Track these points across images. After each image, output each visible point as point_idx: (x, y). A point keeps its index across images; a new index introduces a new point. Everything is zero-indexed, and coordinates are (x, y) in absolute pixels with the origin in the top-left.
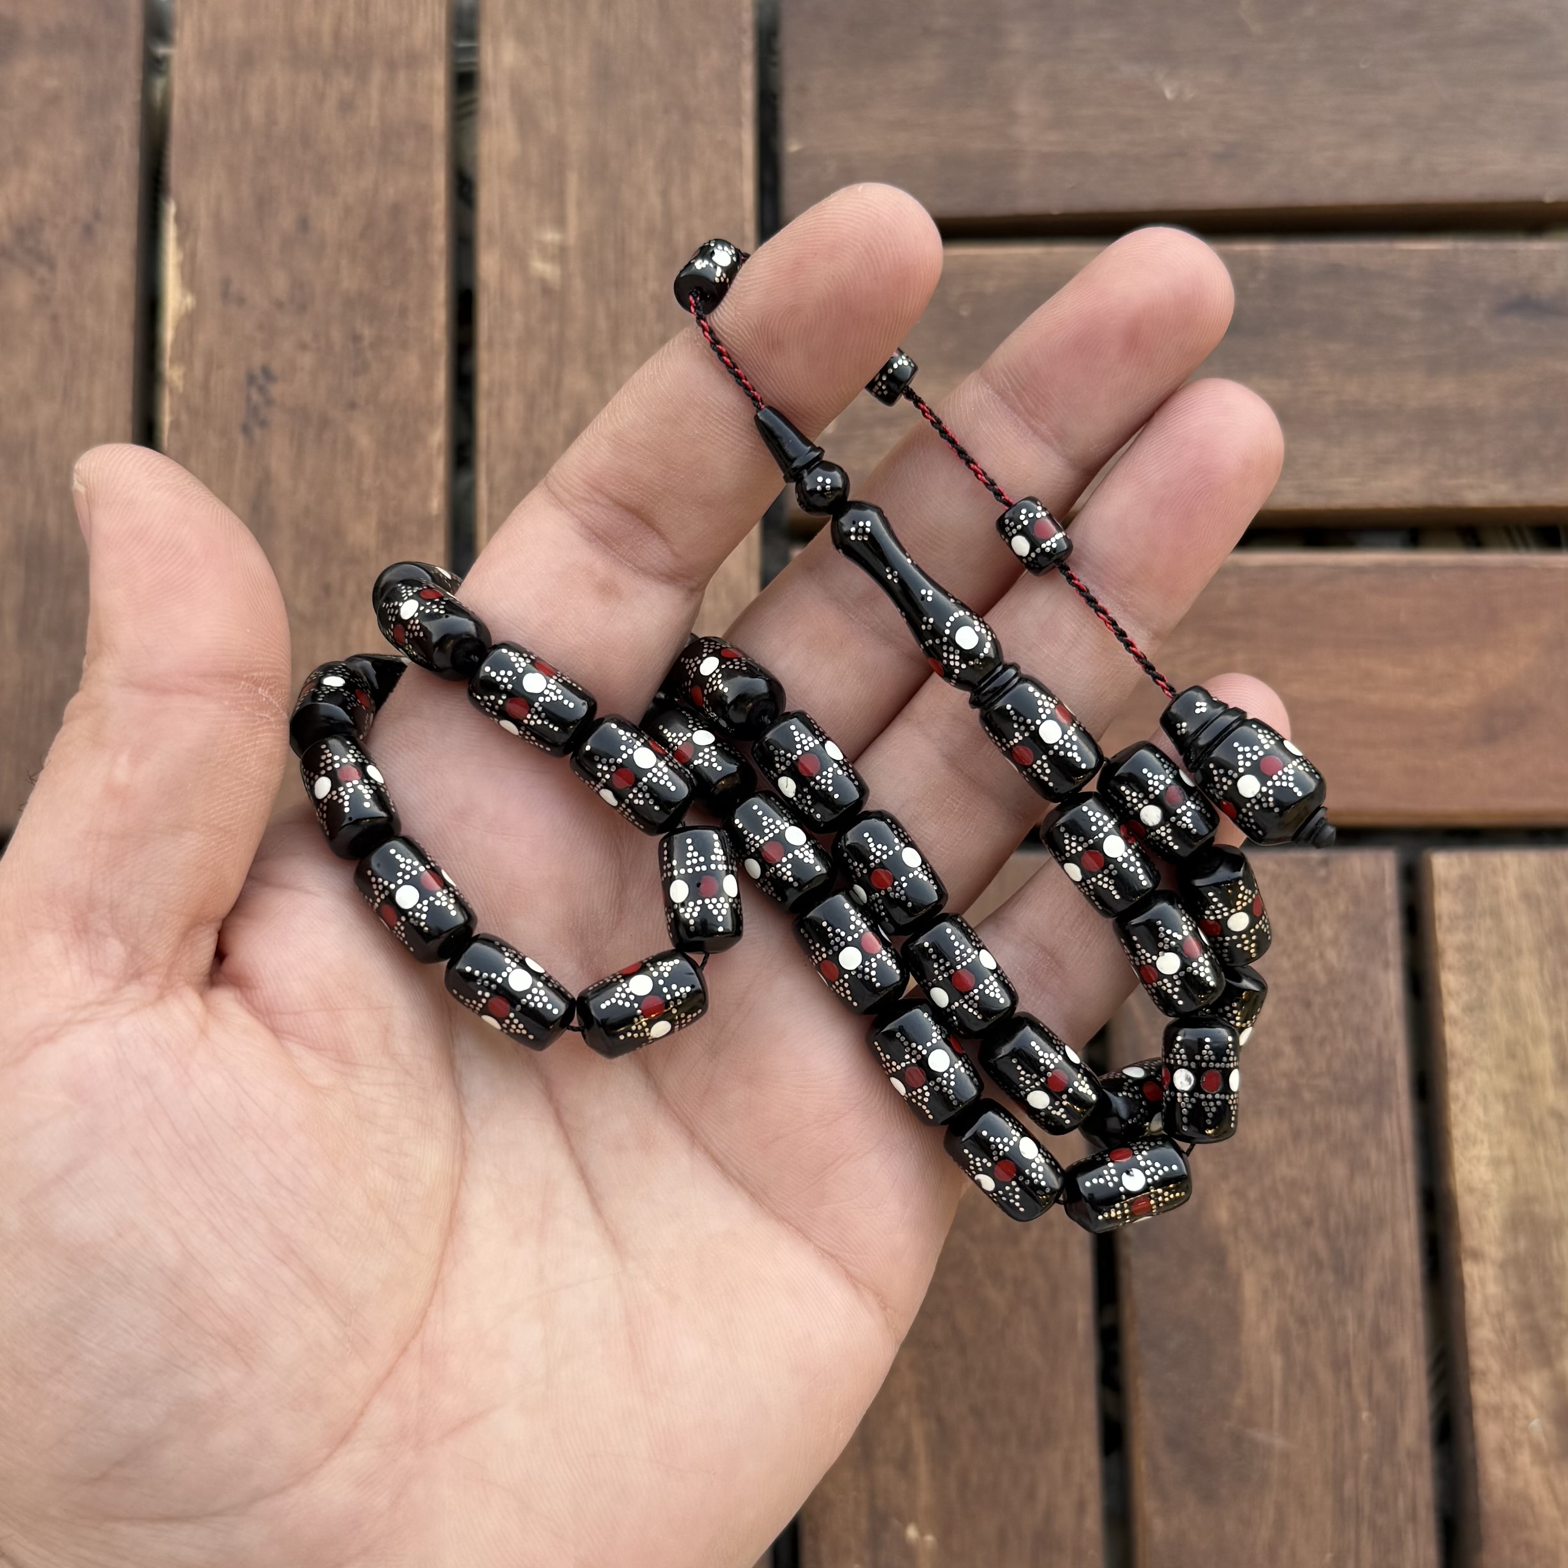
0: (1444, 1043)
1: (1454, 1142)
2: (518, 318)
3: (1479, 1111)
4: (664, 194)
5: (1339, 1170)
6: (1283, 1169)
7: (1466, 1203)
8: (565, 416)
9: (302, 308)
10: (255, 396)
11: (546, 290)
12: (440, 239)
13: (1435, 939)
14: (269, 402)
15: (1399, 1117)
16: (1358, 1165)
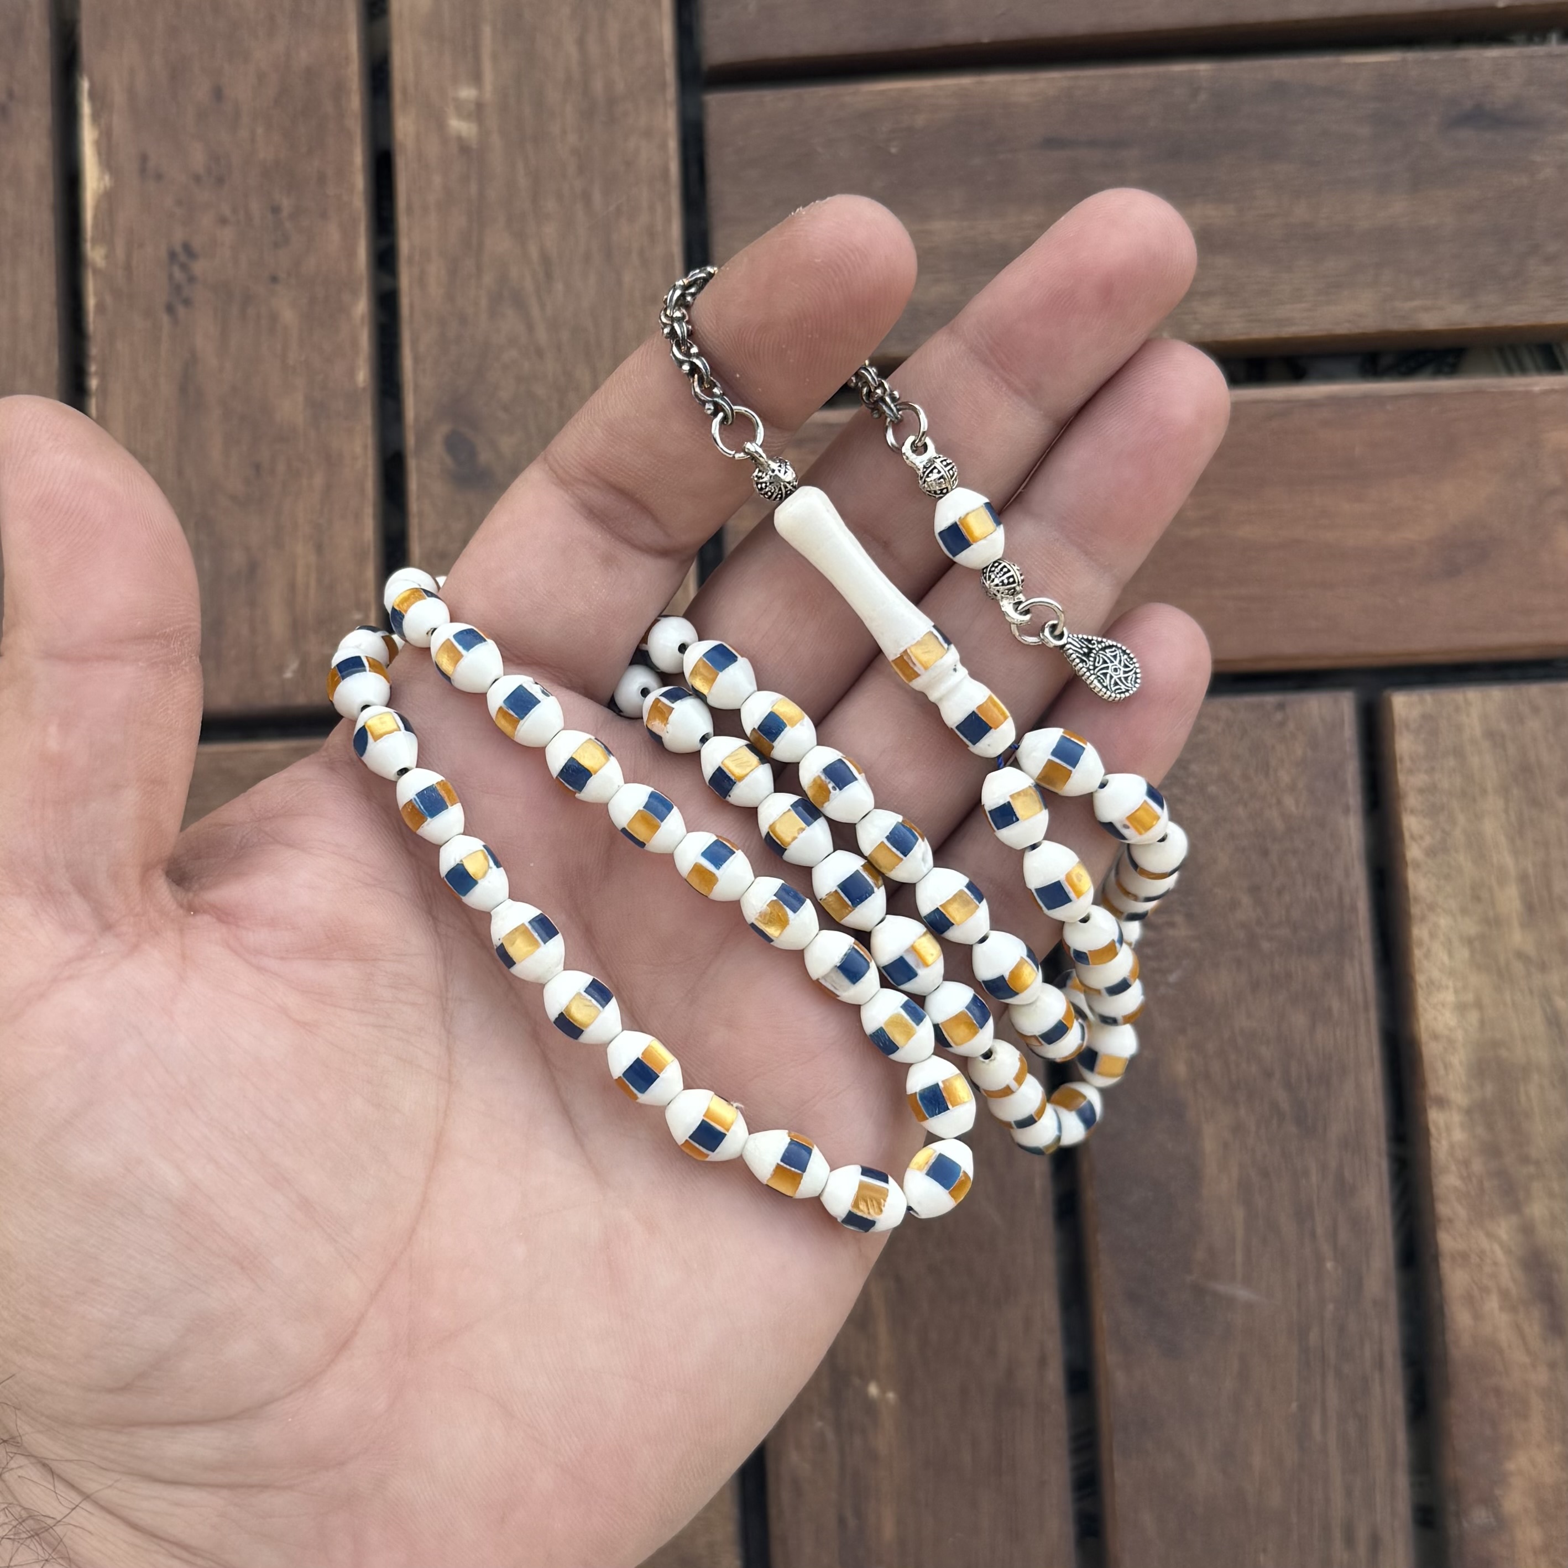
0: (1406, 887)
1: (1418, 987)
2: (437, 180)
3: (1443, 957)
4: (581, 43)
6: (1242, 1021)
9: (220, 181)
10: (178, 274)
11: (464, 149)
12: (355, 101)
13: (1397, 782)
14: (192, 279)
15: (1361, 964)
16: (1319, 1015)
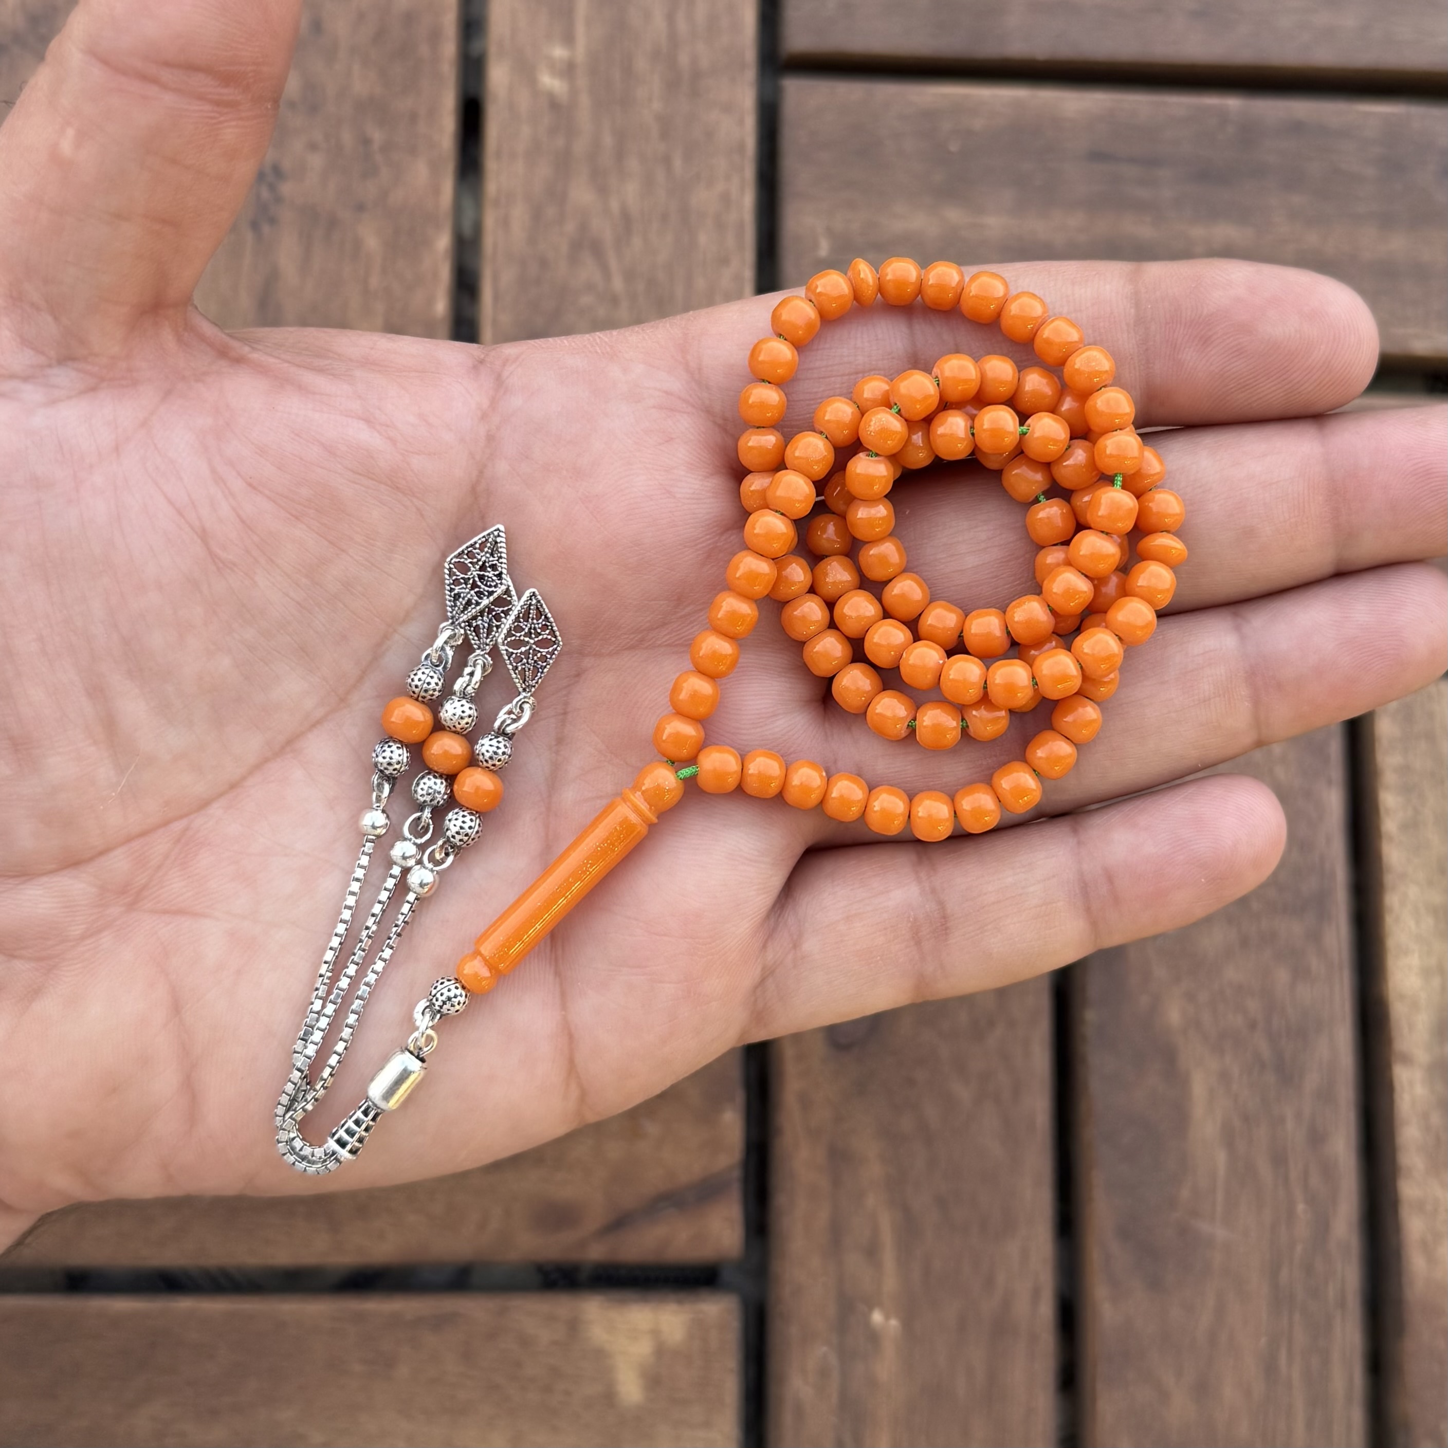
1: (1388, 951)
2: (526, 131)
3: (1412, 924)
4: (670, 18)
5: (1282, 976)
6: (1232, 974)
7: (1399, 1010)
8: (570, 227)
9: (313, 109)
10: (265, 194)
11: (554, 104)
12: (449, 48)
13: (1376, 760)
14: (279, 200)
15: (1337, 928)
16: (1300, 973)
